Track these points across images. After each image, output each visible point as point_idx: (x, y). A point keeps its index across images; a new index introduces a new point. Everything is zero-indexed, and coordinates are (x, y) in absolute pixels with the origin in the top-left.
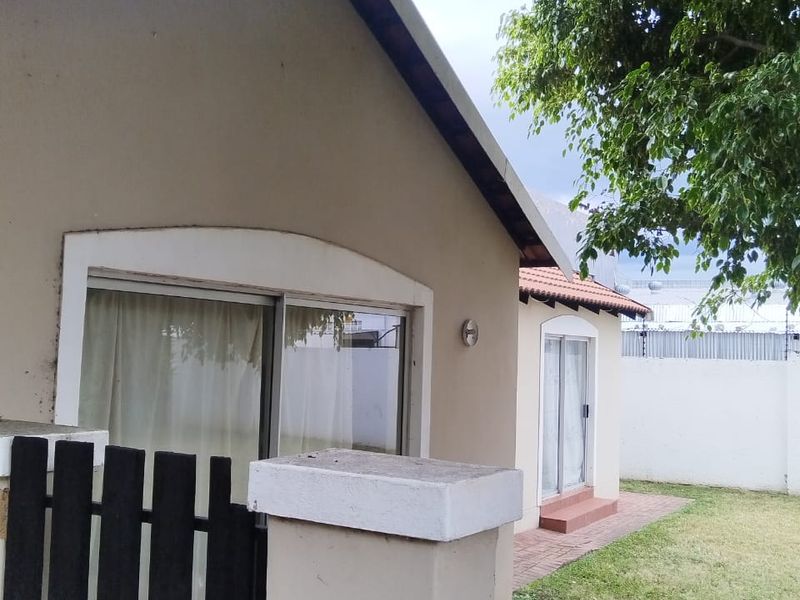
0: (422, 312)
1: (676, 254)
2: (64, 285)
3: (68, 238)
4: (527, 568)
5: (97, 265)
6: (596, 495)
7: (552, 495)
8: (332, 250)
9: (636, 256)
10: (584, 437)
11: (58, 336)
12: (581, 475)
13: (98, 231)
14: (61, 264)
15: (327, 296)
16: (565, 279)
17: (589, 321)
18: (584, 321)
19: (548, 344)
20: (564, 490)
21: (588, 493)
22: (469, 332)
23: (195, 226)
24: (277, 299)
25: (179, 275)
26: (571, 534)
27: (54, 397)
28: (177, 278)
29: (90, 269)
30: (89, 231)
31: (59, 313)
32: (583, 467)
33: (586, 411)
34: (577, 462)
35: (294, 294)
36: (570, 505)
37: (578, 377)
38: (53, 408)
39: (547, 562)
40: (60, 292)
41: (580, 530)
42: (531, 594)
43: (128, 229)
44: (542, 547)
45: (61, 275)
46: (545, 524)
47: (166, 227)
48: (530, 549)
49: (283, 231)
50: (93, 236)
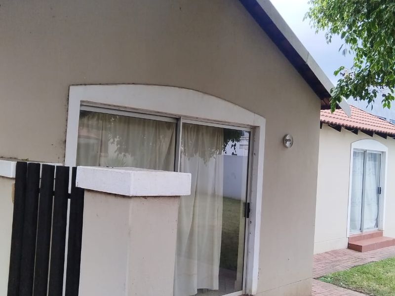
0: (260, 129)
1: (393, 98)
2: (69, 108)
3: (71, 88)
4: (333, 266)
5: (84, 99)
6: (385, 235)
7: (357, 233)
8: (207, 97)
9: (364, 100)
10: (378, 204)
11: (66, 130)
12: (376, 224)
13: (85, 85)
14: (68, 99)
15: (204, 119)
16: (346, 115)
17: (381, 142)
18: (379, 143)
19: (355, 153)
20: (364, 231)
21: (380, 234)
22: (287, 140)
23: (133, 84)
24: (178, 119)
25: (126, 106)
26: (365, 253)
27: (65, 156)
28: (126, 108)
29: (82, 101)
30: (81, 85)
31: (67, 120)
32: (377, 220)
33: (379, 191)
34: (374, 217)
35: (186, 117)
36: (367, 239)
37: (375, 172)
38: (64, 161)
39: (345, 264)
40: (67, 111)
41: (371, 252)
42: (331, 278)
43: (100, 84)
44: (346, 257)
45: (68, 103)
46: (351, 247)
47: (119, 84)
48: (339, 258)
49: (179, 87)
50: (83, 87)
